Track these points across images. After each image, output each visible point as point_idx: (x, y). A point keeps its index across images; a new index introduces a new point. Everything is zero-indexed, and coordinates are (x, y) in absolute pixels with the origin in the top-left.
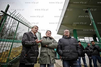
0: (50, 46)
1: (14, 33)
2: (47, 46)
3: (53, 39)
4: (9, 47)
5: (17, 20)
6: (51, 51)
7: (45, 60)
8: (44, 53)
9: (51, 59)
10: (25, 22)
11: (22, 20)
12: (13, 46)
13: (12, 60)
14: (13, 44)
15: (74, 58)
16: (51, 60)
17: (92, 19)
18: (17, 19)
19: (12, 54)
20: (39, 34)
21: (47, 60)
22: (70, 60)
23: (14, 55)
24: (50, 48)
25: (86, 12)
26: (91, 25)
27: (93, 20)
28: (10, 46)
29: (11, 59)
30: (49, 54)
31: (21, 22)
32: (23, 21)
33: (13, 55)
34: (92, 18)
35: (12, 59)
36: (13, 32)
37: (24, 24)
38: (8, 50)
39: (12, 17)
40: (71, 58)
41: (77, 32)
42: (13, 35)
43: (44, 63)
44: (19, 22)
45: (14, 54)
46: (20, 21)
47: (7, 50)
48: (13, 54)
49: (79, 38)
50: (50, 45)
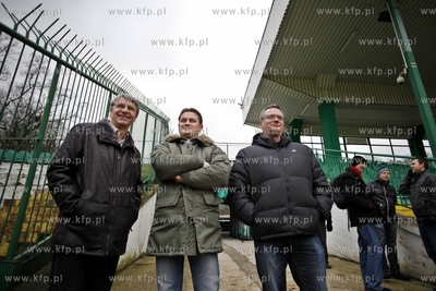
0: (191, 178)
1: (37, 119)
2: (178, 177)
3: (211, 144)
4: (18, 184)
5: (52, 56)
6: (197, 199)
7: (174, 241)
8: (169, 211)
9: (200, 233)
10: (90, 62)
11: (75, 54)
12: (35, 182)
13: (33, 244)
14: (37, 173)
15: (303, 230)
16: (200, 237)
17: (406, 54)
18: (49, 49)
19: (34, 217)
20: (159, 123)
21: (183, 239)
22: (288, 237)
23: (42, 222)
24: (194, 187)
25: (379, 20)
26: (400, 79)
27: (411, 57)
28: (23, 181)
29: (29, 240)
30: (191, 214)
31: (70, 62)
32: (80, 57)
33: (36, 221)
34: (409, 49)
35: (34, 240)
36: (32, 117)
37: (86, 77)
38: (13, 201)
39: (26, 41)
40: (289, 231)
41: (339, 113)
42: (36, 127)
43: (171, 254)
44: (60, 62)
45: (43, 216)
46: (64, 58)
47: (7, 201)
48: (39, 219)
49: (345, 144)
50: (193, 175)
